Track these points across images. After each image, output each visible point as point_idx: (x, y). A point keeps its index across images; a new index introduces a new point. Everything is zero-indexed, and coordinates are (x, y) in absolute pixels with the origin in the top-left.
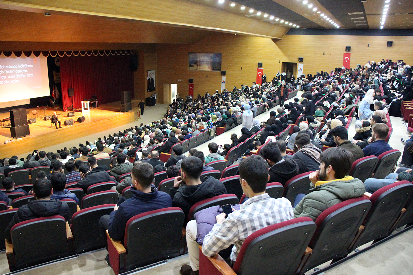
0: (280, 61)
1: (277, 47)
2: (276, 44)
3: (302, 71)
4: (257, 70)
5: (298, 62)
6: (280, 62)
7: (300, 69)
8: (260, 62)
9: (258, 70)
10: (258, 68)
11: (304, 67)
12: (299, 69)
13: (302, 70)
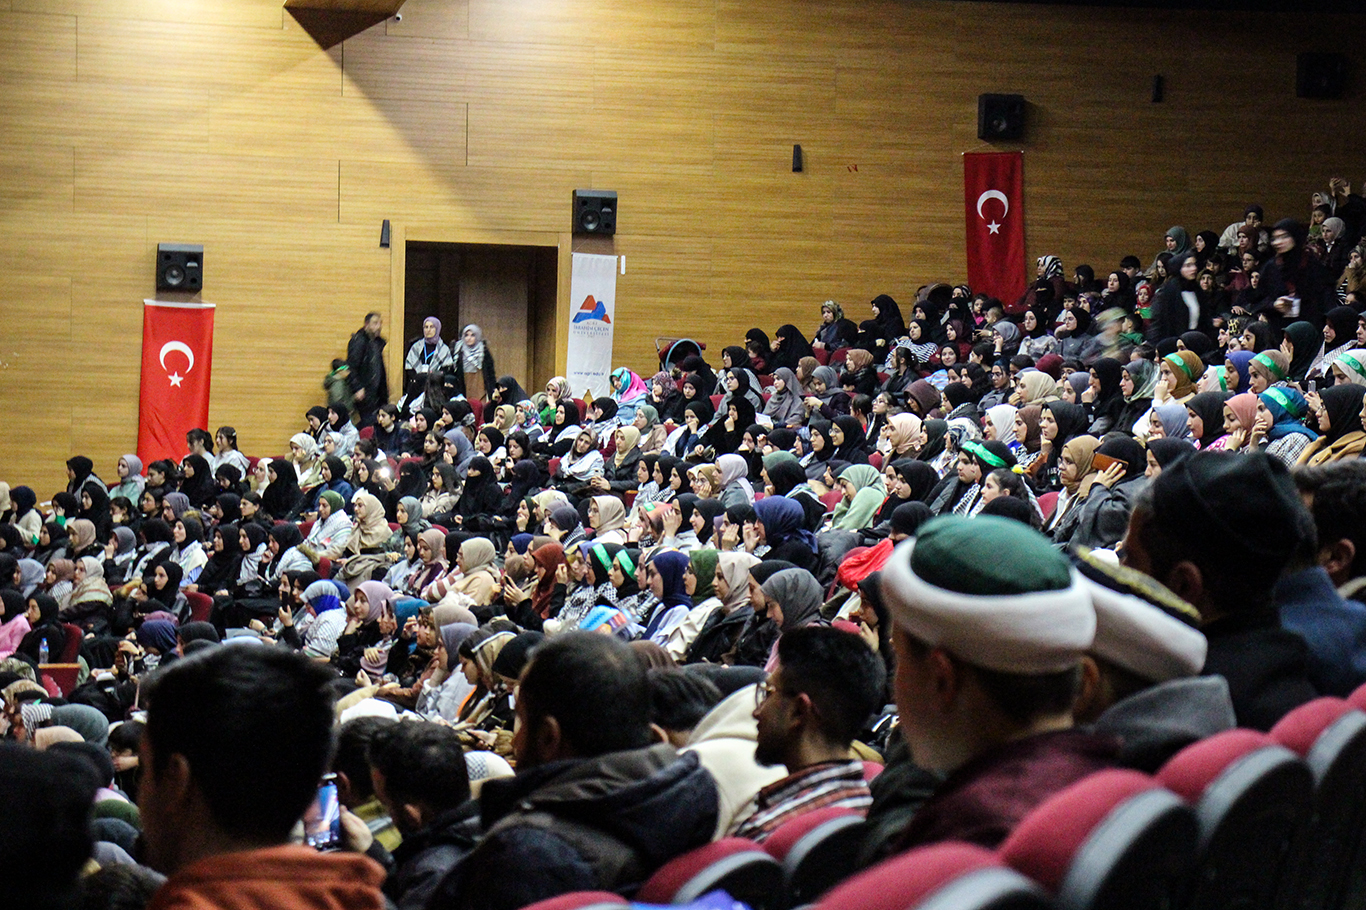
0: (386, 225)
1: (350, 90)
2: (342, 64)
3: (611, 327)
4: (138, 316)
5: (564, 242)
6: (385, 244)
7: (589, 302)
8: (179, 239)
9: (157, 327)
10: (150, 302)
11: (623, 287)
12: (575, 307)
13: (610, 311)
